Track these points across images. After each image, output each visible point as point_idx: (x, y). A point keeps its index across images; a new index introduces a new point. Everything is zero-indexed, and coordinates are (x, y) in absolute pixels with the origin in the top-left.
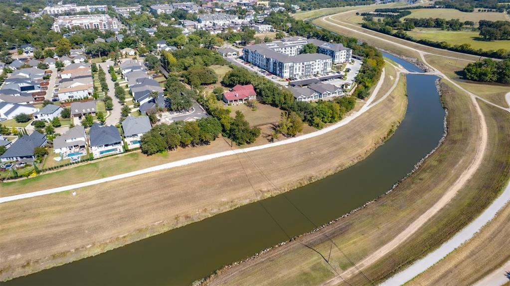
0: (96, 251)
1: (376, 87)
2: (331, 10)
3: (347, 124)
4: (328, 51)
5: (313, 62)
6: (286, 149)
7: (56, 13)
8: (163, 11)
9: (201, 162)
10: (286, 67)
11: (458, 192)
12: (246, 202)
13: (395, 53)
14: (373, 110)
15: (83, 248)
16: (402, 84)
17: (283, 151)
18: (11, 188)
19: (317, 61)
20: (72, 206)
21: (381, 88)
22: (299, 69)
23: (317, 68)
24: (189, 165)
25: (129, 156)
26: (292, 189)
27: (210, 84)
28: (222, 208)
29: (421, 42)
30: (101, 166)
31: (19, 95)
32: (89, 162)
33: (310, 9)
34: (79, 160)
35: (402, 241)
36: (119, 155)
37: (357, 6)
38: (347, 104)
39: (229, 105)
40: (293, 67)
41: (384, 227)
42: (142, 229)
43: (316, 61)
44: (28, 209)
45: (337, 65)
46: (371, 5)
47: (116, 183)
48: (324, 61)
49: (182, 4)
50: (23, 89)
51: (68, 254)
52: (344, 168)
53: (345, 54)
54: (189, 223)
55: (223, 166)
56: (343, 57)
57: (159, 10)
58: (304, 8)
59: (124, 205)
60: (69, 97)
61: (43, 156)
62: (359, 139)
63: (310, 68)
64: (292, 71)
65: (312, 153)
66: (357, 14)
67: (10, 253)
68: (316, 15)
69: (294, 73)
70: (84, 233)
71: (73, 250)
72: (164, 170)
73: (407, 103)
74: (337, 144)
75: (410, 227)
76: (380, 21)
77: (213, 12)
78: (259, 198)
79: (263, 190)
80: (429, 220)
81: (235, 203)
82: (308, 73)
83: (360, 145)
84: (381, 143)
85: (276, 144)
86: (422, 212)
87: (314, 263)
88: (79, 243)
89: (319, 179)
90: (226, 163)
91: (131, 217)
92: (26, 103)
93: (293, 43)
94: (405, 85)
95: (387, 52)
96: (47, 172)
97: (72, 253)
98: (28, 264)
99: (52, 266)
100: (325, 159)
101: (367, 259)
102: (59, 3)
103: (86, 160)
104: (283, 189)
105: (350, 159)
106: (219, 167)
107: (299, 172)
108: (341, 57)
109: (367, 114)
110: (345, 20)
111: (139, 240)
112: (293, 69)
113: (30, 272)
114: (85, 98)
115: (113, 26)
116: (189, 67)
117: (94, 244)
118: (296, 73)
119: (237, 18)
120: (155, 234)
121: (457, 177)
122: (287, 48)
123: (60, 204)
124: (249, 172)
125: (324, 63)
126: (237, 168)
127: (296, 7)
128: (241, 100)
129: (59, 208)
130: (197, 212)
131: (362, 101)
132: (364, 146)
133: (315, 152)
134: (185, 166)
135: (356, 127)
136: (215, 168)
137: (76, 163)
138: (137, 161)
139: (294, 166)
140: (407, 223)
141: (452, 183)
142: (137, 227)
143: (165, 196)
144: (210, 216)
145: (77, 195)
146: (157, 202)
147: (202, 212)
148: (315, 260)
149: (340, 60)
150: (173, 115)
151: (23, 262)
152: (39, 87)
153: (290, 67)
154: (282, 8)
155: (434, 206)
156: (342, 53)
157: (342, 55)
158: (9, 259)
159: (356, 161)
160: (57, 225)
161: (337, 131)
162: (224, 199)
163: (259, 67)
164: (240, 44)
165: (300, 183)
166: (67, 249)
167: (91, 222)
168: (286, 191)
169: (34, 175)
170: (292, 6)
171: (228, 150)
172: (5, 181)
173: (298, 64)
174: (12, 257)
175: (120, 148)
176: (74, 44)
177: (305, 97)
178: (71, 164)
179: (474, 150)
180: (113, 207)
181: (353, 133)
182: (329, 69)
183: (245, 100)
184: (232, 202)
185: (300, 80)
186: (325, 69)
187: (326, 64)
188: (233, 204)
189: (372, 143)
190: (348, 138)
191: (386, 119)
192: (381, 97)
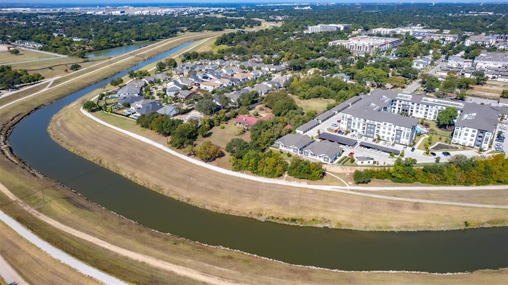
0: (72, 150)
5: (379, 123)
12: (124, 174)
15: (72, 146)
19: (388, 124)
20: (92, 130)
22: (359, 125)
23: (386, 133)
28: (113, 168)
32: (126, 117)
38: (311, 172)
40: (351, 120)
42: (88, 153)
43: (385, 124)
44: (87, 123)
48: (397, 127)
51: (69, 145)
52: (190, 203)
53: (475, 134)
54: (98, 164)
59: (100, 141)
62: (245, 198)
63: (374, 129)
64: (349, 125)
67: (67, 135)
69: (352, 128)
70: (80, 142)
74: (221, 187)
78: (129, 177)
88: (75, 144)
91: (94, 146)
96: (113, 114)
98: (63, 141)
99: (63, 146)
100: (191, 187)
105: (206, 203)
106: (144, 149)
109: (311, 192)
112: (351, 122)
113: (60, 144)
115: (373, 50)
117: (75, 147)
118: (353, 128)
120: (87, 159)
123: (92, 127)
124: (148, 161)
125: (397, 130)
126: (147, 156)
128: (244, 124)
131: (351, 183)
133: (194, 179)
135: (267, 190)
136: (142, 149)
142: (88, 151)
143: (111, 146)
144: (106, 168)
145: (99, 126)
147: (106, 163)
149: (462, 141)
153: (348, 119)
156: (468, 130)
157: (466, 134)
160: (81, 134)
161: (240, 180)
167: (86, 140)
169: (109, 113)
171: (163, 144)
172: (104, 111)
173: (357, 118)
177: (282, 144)
178: (122, 115)
181: (255, 192)
182: (405, 140)
186: (397, 138)
187: (399, 132)
188: (118, 170)
189: (248, 210)
190: (238, 191)
191: (326, 211)
192: (389, 196)
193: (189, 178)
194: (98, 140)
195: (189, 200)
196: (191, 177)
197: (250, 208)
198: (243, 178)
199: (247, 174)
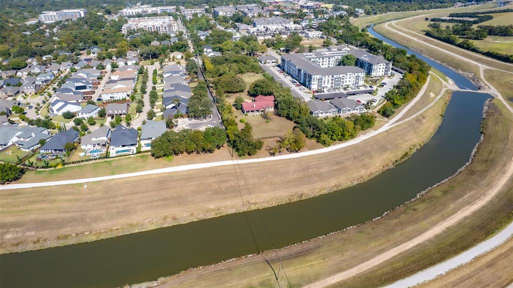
0: (93, 238)
1: (408, 105)
2: (400, 14)
3: (358, 143)
4: (366, 63)
5: (344, 75)
6: (285, 164)
7: (131, 14)
8: (225, 13)
9: (200, 169)
10: (314, 79)
11: (447, 228)
12: (233, 211)
13: (451, 66)
14: (393, 130)
15: (82, 234)
16: (442, 103)
17: (281, 166)
18: (41, 176)
19: (349, 74)
20: (82, 197)
21: (413, 107)
22: (328, 82)
23: (348, 81)
24: (188, 171)
25: (139, 158)
26: (280, 204)
27: (237, 92)
28: (208, 214)
29: (488, 54)
30: (114, 164)
31: (72, 93)
32: (106, 160)
33: (375, 14)
34: (97, 157)
35: (360, 271)
36: (131, 156)
37: (431, 10)
38: (365, 122)
39: (245, 115)
40: (322, 79)
41: (348, 255)
42: (133, 224)
43: (347, 75)
44: (48, 195)
45: (374, 78)
46: (448, 8)
47: (121, 180)
48: (356, 74)
49: (246, 6)
50: (78, 88)
51: (70, 237)
52: (340, 188)
53: (384, 67)
54: (175, 224)
55: (219, 175)
56: (381, 70)
57: (221, 12)
58: (368, 12)
59: (124, 201)
60: (111, 97)
61: (71, 150)
62: (366, 160)
63: (340, 81)
64: (320, 84)
65: (311, 170)
66: (427, 19)
67: (28, 230)
68: (380, 20)
69: (323, 86)
70: (86, 221)
71: (74, 235)
72: (165, 173)
73: (440, 124)
74: (340, 163)
75: (375, 258)
76: (449, 27)
77: (271, 15)
78: (245, 209)
79: (251, 202)
80: (400, 254)
81: (221, 211)
82: (337, 85)
83: (365, 166)
84: (391, 166)
85: (277, 158)
86: (396, 244)
87: (265, 279)
88: (80, 229)
89: (311, 197)
90: (222, 172)
91: (126, 212)
92: (76, 101)
93: (332, 54)
94: (445, 104)
95: (444, 64)
96: (71, 165)
97: (73, 237)
98: (38, 241)
99: (56, 245)
100: (322, 177)
101: (316, 284)
102: (138, 4)
103: (103, 158)
104: (271, 203)
105: (350, 180)
106: (215, 175)
107: (292, 187)
108: (379, 70)
109: (385, 134)
110: (410, 26)
111: (128, 233)
112: (322, 81)
113: (39, 248)
114: (123, 100)
115: (172, 29)
116: (223, 74)
117: (91, 232)
118: (325, 86)
119: (292, 23)
120: (143, 230)
121: (454, 212)
122: (325, 58)
123: (72, 194)
124: (242, 183)
125: (356, 77)
126: (231, 178)
127: (361, 11)
128: (258, 111)
129: (71, 197)
130: (184, 215)
131: (386, 119)
132: (369, 168)
133: (314, 170)
134: (184, 171)
135: (367, 147)
136: (211, 176)
137: (95, 159)
138: (145, 162)
139: (288, 182)
140: (374, 254)
141: (444, 218)
142: (129, 222)
143: (159, 197)
144: (195, 220)
145: (87, 187)
146: (151, 202)
147: (189, 216)
148: (267, 276)
149: (378, 73)
150: (191, 121)
151: (35, 239)
152: (91, 87)
153: (318, 80)
154: (344, 12)
155: (412, 240)
156: (380, 66)
157: (380, 69)
158: (26, 235)
159: (356, 183)
160: (67, 212)
161: (345, 150)
162: (212, 206)
163: (292, 76)
164: (283, 51)
165: (289, 199)
166: (69, 233)
167: (93, 213)
168: (274, 205)
169: (60, 167)
170: (357, 9)
171: (228, 160)
172: (38, 170)
173: (327, 76)
174: (28, 234)
175: (134, 148)
176: (132, 46)
177: (322, 112)
178: (90, 160)
179: (490, 185)
180: (114, 202)
181: (363, 153)
182: (361, 83)
183: (262, 111)
184: (218, 210)
185: (328, 93)
186: (356, 83)
187: (357, 78)
188: (219, 212)
189: (380, 166)
190: (355, 158)
191: (406, 141)
192: (409, 117)
193: (307, 172)
194: (120, 202)
195: (336, 186)
196: (309, 169)
197: (379, 164)
198: (344, 148)
199: (338, 143)
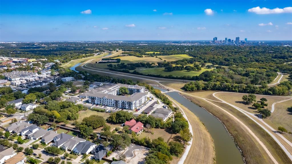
3: (192, 127)
6: (194, 149)
14: (188, 116)
39: (138, 135)
58: (62, 61)
62: (202, 132)
63: (141, 101)
66: (96, 62)
69: (137, 106)
74: (201, 138)
76: (116, 66)
82: (141, 104)
93: (113, 88)
100: (207, 147)
109: (189, 119)
119: (37, 74)
122: (112, 92)
125: (145, 97)
127: (58, 61)
128: (141, 130)
132: (207, 135)
133: (201, 146)
139: (204, 156)
153: (135, 104)
154: (53, 63)
156: (142, 89)
161: (194, 131)
170: (55, 61)
171: (178, 161)
182: (146, 100)
